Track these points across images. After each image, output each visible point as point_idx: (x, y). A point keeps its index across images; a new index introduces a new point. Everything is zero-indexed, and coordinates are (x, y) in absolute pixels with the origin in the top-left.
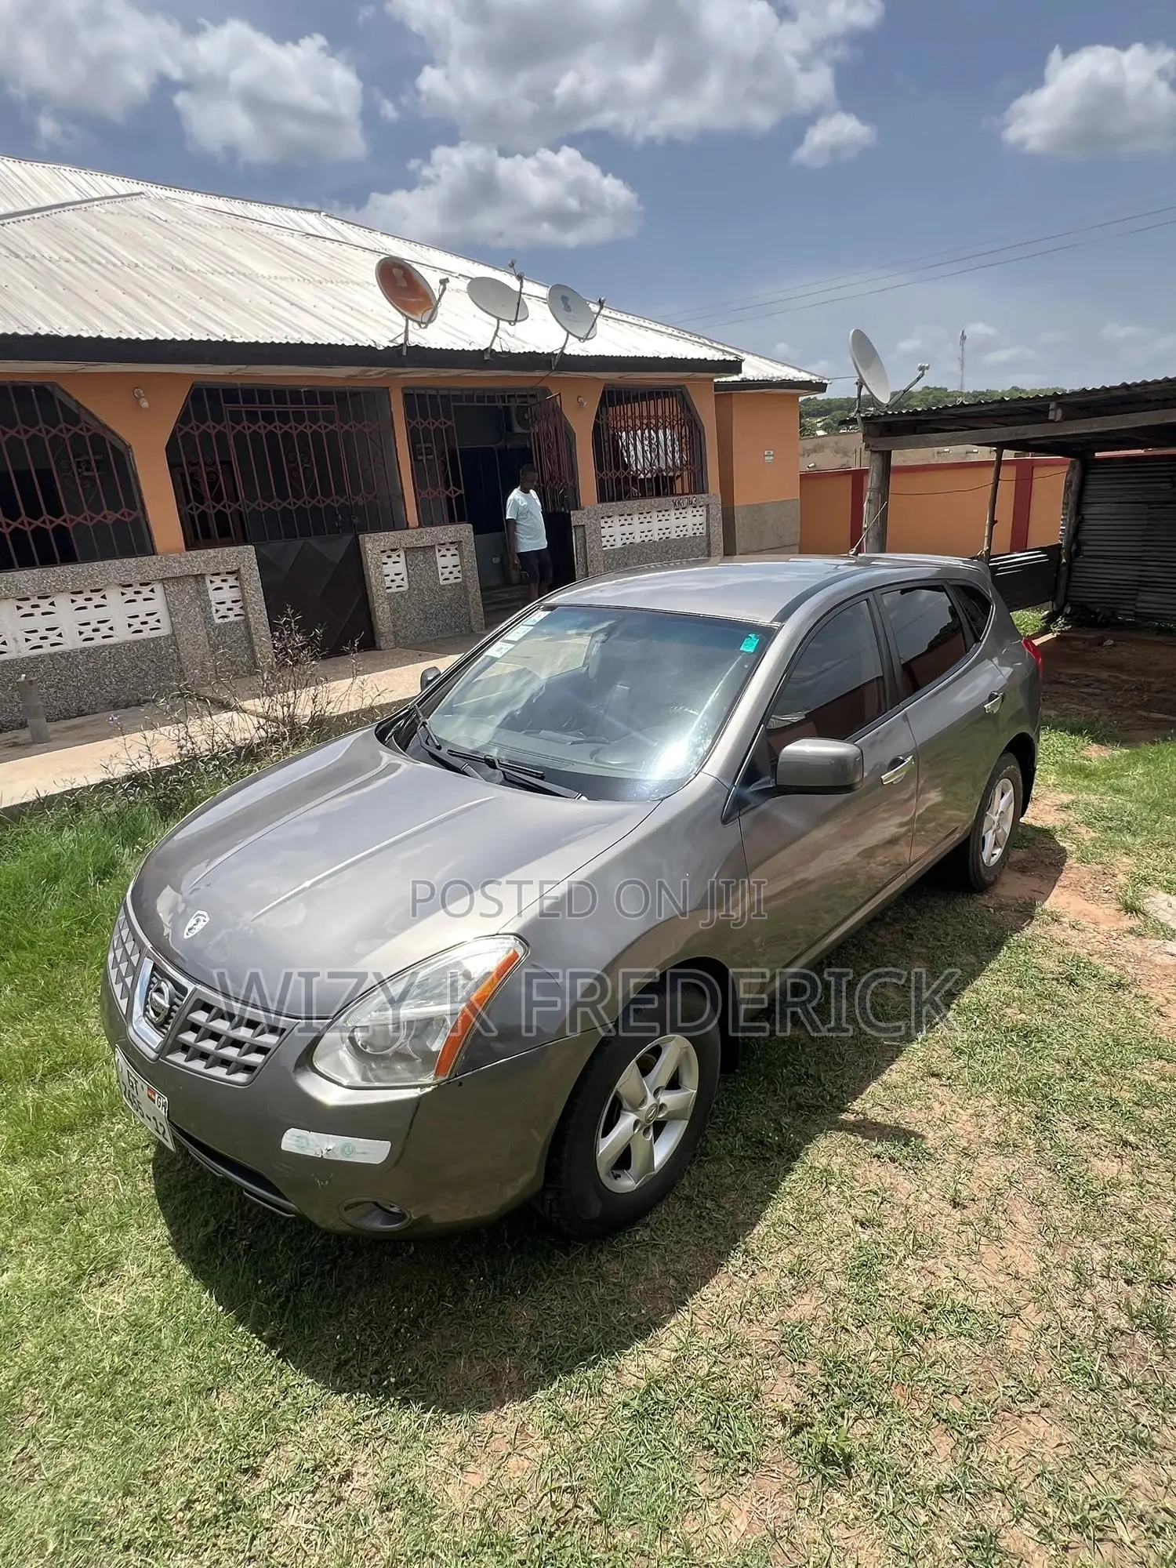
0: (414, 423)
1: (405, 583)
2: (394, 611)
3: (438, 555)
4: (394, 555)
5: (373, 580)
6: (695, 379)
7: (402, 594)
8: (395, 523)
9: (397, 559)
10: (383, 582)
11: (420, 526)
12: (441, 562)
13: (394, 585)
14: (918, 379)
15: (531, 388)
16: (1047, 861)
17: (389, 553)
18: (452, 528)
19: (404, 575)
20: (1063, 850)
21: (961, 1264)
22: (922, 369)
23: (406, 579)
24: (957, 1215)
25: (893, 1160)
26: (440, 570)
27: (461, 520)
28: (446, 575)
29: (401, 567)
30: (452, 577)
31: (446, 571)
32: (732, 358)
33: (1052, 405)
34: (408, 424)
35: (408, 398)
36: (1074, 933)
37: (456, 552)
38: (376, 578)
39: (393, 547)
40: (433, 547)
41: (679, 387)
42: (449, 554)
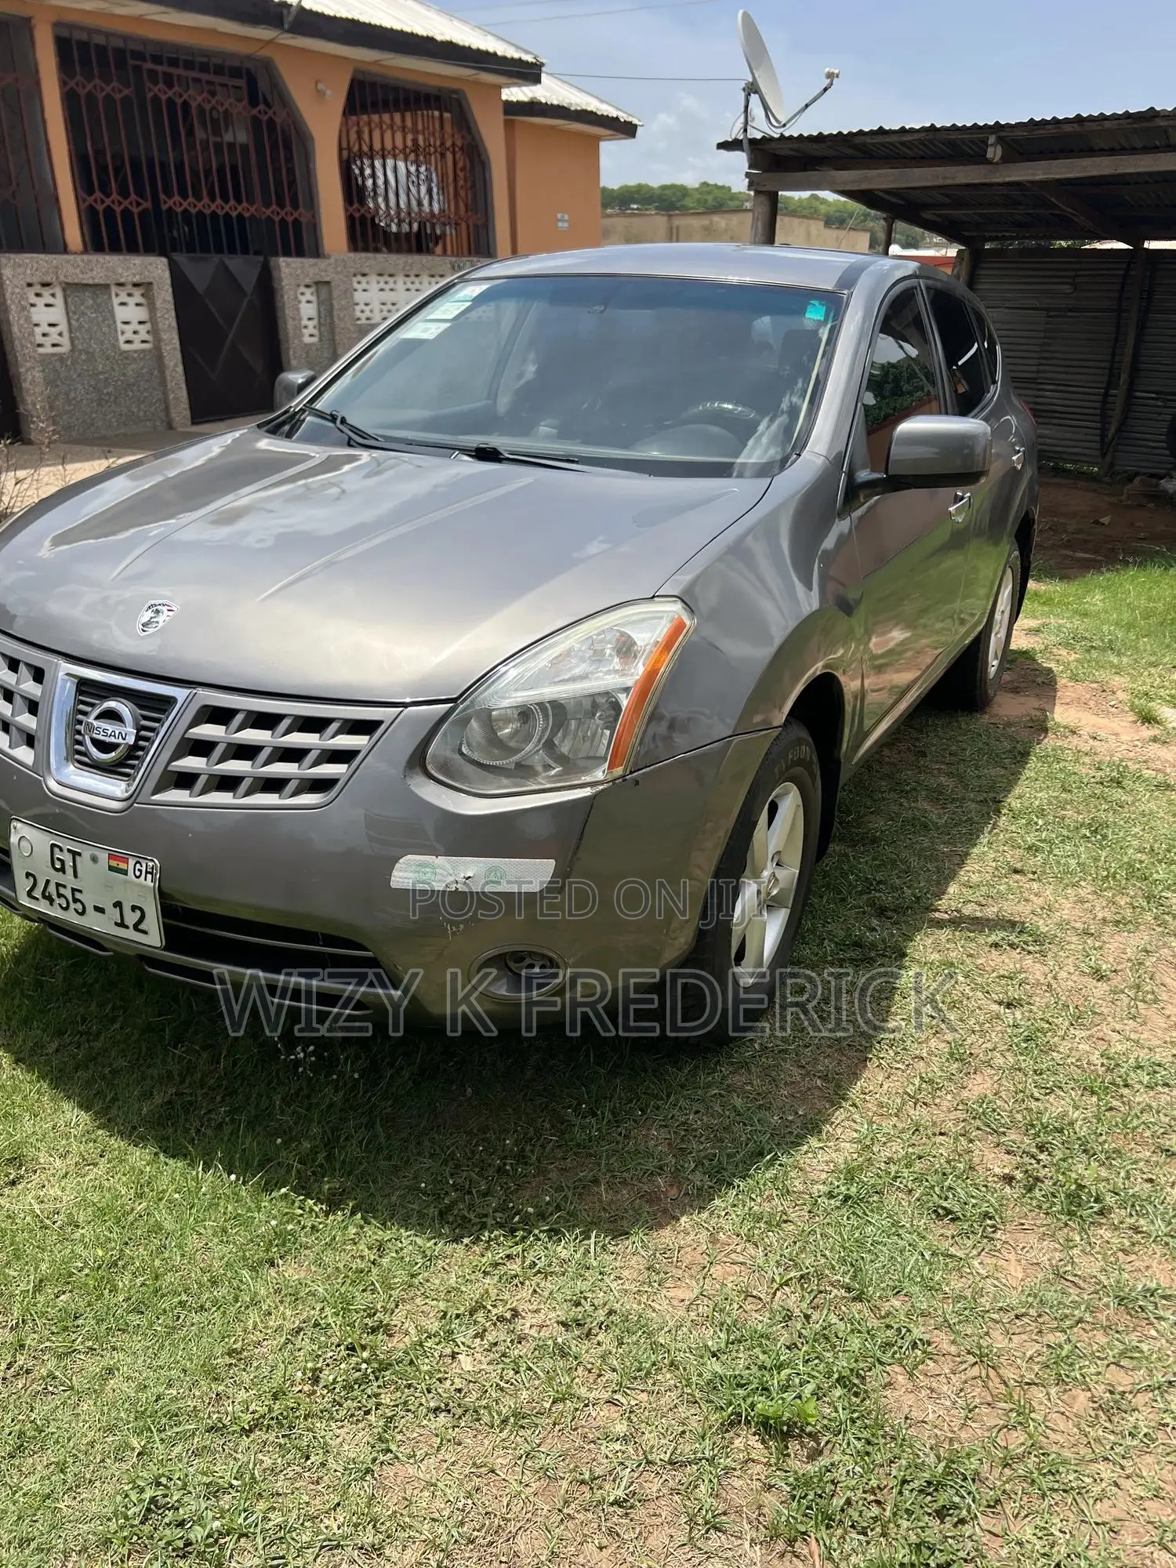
0: (72, 84)
1: (65, 341)
2: (50, 382)
3: (116, 301)
4: (46, 292)
5: (15, 329)
6: (478, 83)
7: (61, 358)
8: (48, 242)
9: (51, 300)
10: (32, 334)
11: (85, 251)
12: (121, 313)
13: (47, 341)
14: (825, 90)
15: (249, 57)
16: (1039, 680)
17: (38, 288)
18: (137, 261)
19: (63, 327)
20: (1050, 670)
21: (1127, 1028)
22: (830, 76)
23: (66, 334)
24: (1103, 987)
25: (1012, 946)
26: (120, 326)
27: (149, 250)
28: (129, 336)
29: (58, 314)
30: (137, 338)
31: (129, 329)
32: (529, 58)
33: (992, 139)
34: (63, 83)
35: (63, 46)
36: (1096, 743)
37: (141, 300)
38: (20, 327)
39: (48, 279)
40: (107, 287)
41: (455, 91)
42: (131, 301)
